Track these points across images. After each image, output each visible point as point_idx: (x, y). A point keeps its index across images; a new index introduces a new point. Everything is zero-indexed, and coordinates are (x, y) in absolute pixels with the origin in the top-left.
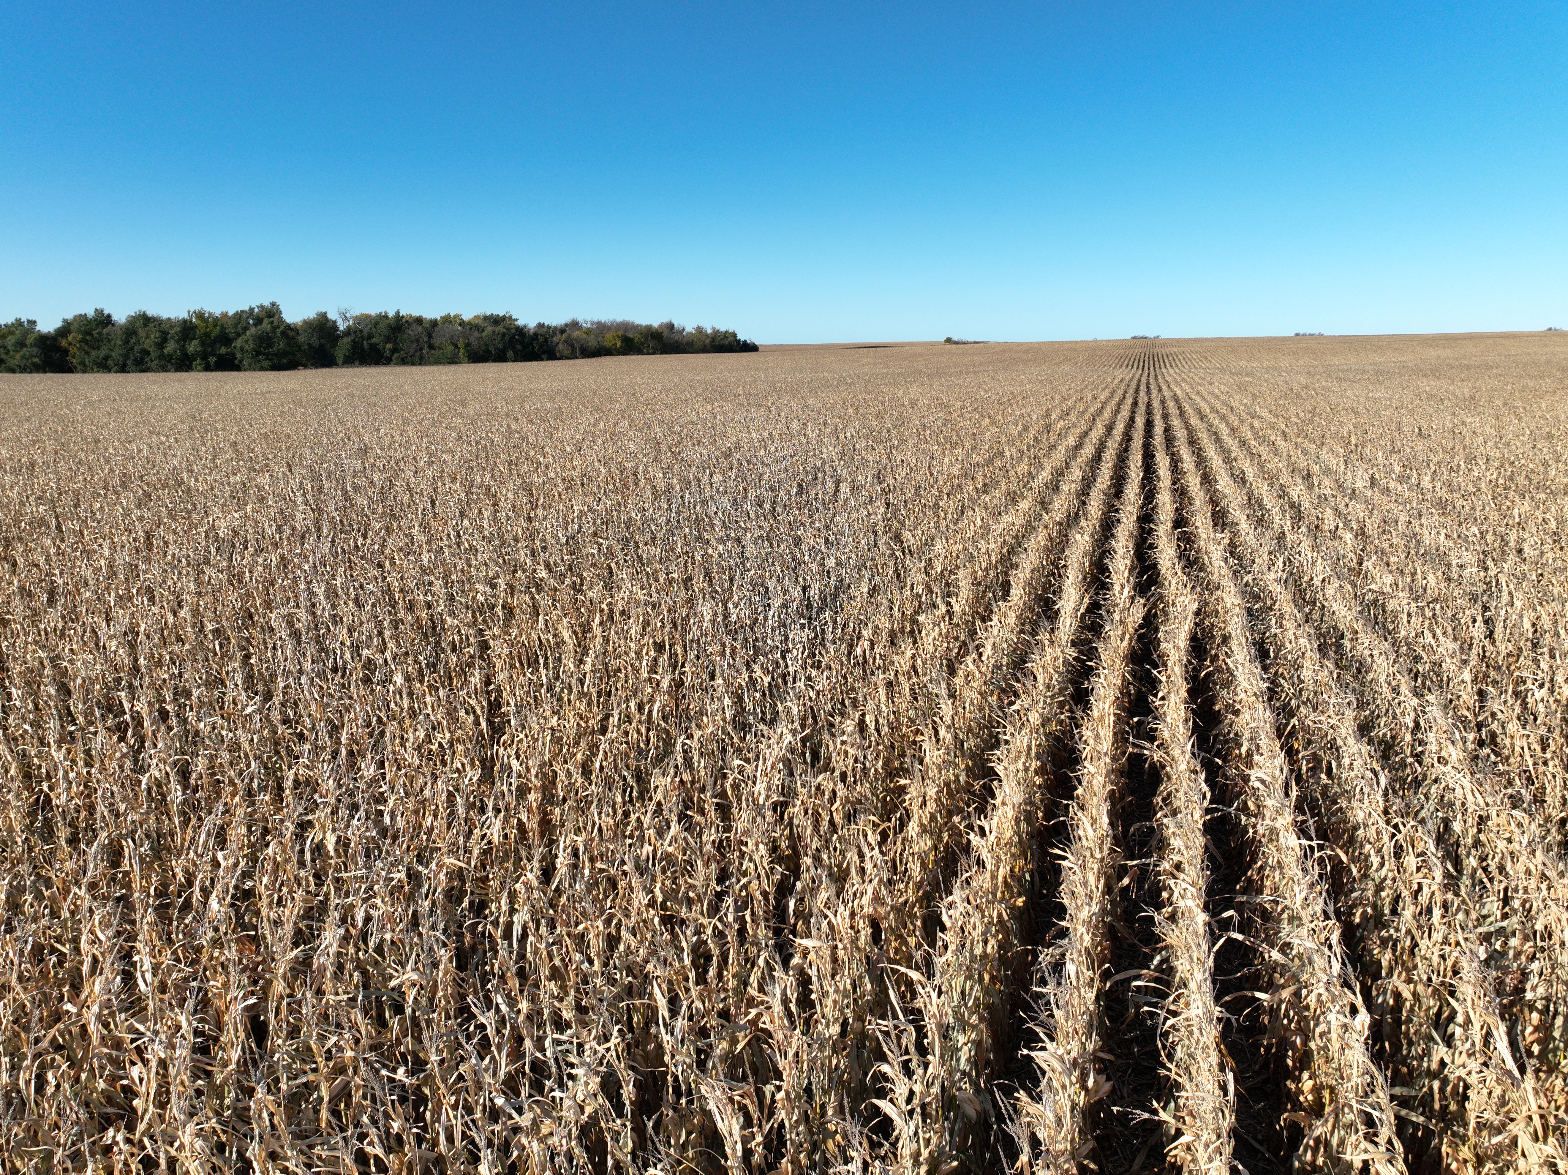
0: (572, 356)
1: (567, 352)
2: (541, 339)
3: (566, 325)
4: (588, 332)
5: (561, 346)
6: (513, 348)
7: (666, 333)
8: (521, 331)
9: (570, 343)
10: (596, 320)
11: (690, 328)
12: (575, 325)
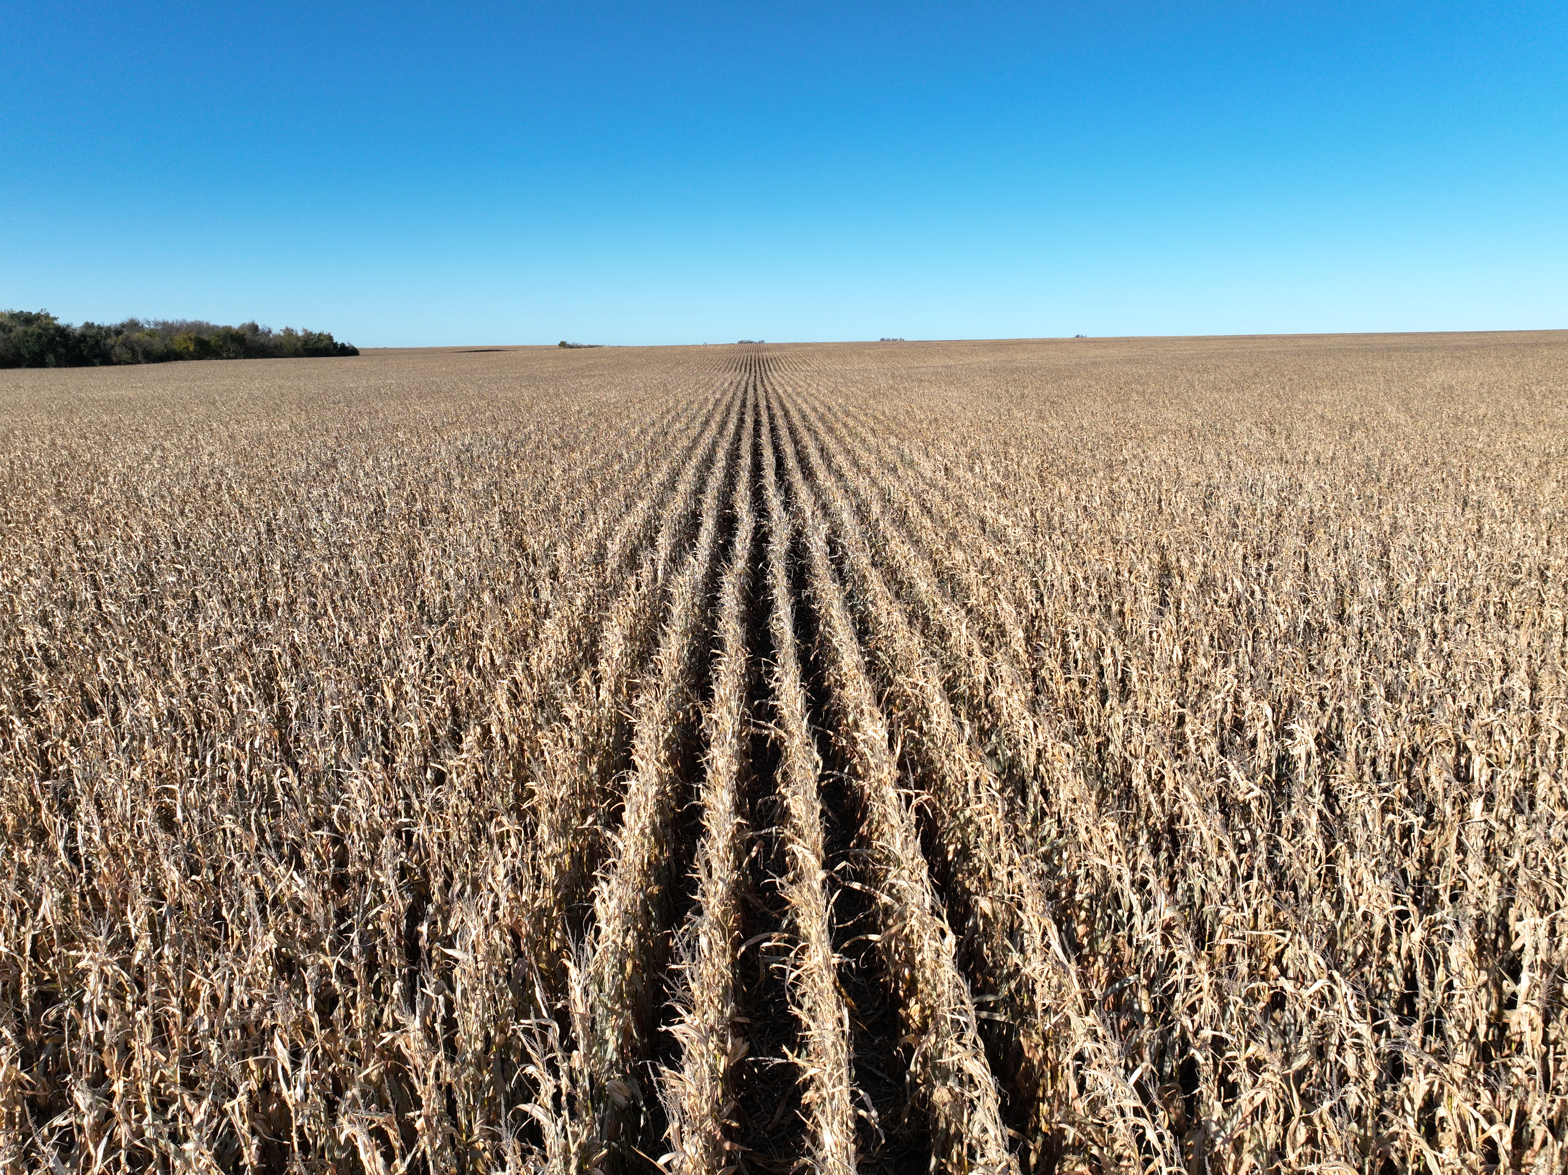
0: (134, 361)
1: (126, 356)
2: (91, 342)
3: (123, 326)
4: (152, 333)
5: (117, 350)
6: (54, 351)
7: (248, 336)
8: (63, 332)
9: (129, 346)
10: (160, 319)
11: (277, 329)
12: (134, 325)
